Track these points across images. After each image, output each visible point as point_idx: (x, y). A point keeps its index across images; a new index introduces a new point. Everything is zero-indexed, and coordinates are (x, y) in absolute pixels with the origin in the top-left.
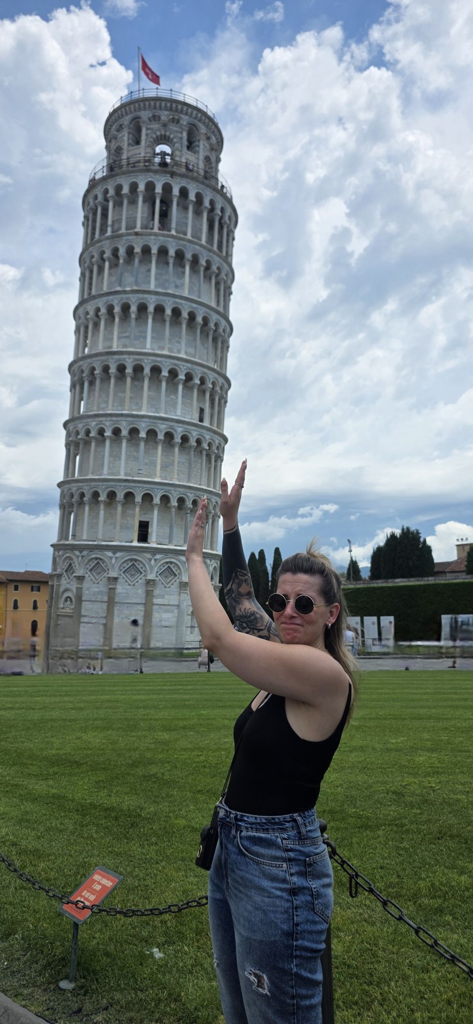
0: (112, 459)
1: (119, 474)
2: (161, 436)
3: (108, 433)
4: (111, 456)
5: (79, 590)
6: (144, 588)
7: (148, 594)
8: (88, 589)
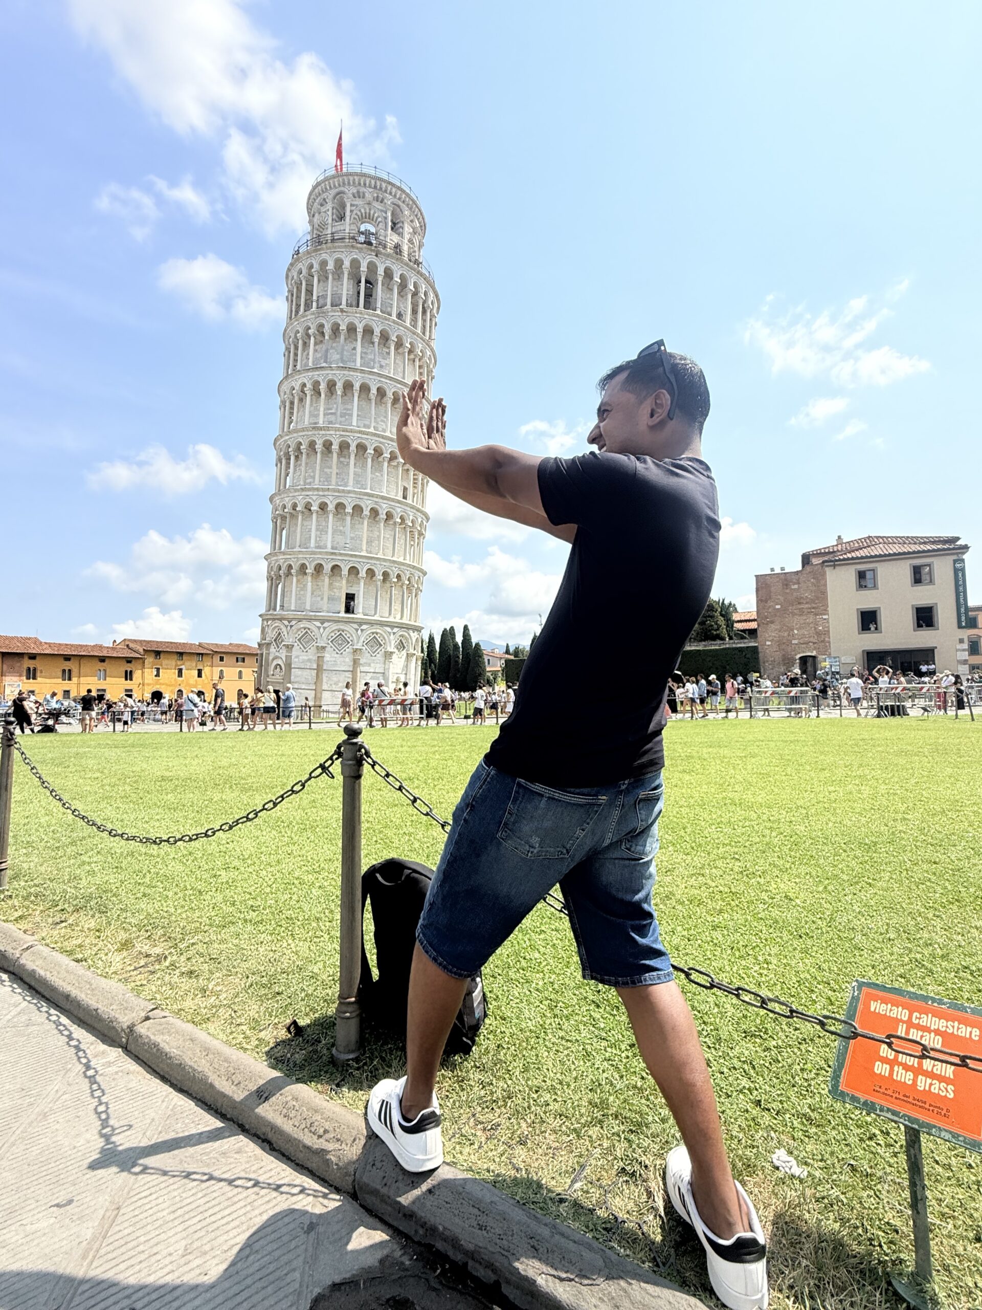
0: (318, 533)
1: (326, 547)
2: (366, 512)
3: (315, 508)
4: (317, 530)
5: (289, 658)
6: (352, 657)
7: (356, 662)
8: (297, 657)
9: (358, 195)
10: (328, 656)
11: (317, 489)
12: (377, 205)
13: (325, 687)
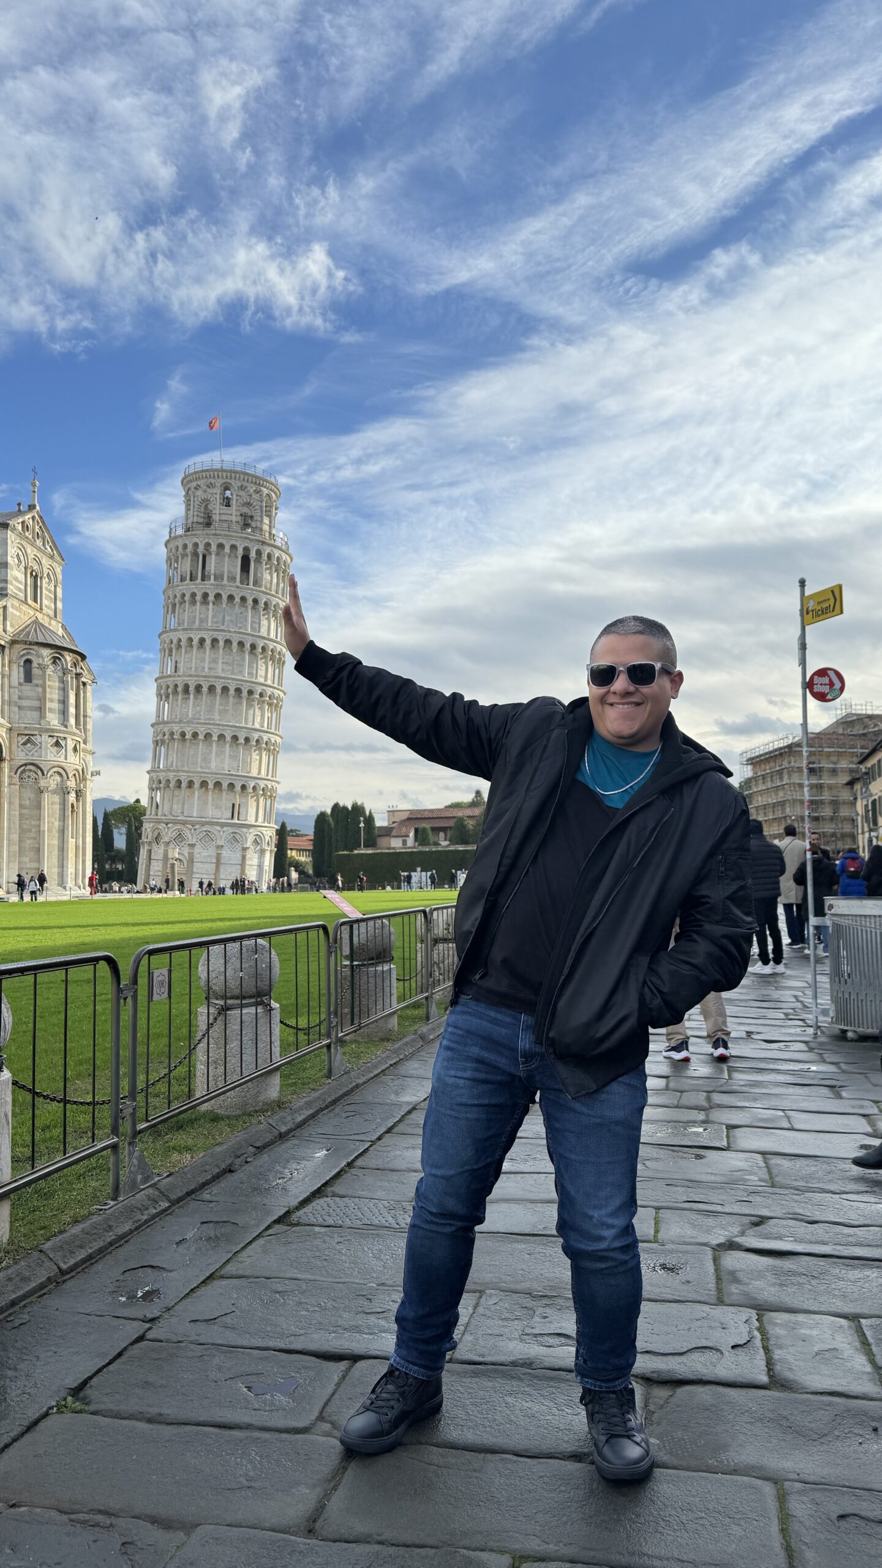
5: (191, 855)
6: (241, 853)
7: (244, 857)
8: (200, 853)
9: (242, 488)
10: (225, 853)
11: (219, 725)
12: (255, 496)
13: (222, 876)
